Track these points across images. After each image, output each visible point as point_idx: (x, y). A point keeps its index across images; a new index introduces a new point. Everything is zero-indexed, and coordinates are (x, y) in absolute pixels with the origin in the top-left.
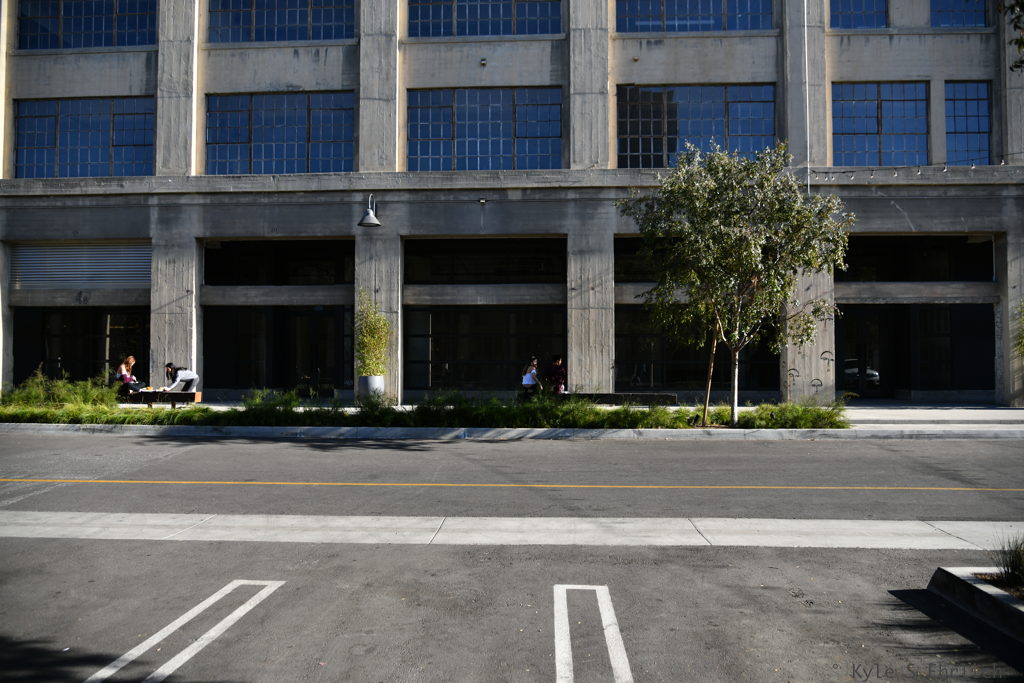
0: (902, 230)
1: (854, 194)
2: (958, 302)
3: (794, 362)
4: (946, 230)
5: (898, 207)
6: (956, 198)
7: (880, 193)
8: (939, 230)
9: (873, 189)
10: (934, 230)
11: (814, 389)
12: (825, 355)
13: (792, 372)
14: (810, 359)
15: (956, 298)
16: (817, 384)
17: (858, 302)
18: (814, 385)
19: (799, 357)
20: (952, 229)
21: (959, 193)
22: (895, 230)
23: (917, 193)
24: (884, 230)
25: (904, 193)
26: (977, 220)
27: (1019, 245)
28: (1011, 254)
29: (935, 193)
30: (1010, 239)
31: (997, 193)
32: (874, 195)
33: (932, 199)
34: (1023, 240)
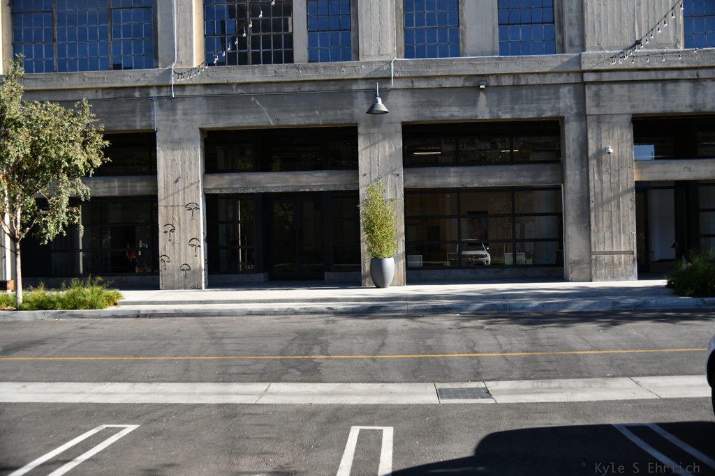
0: (262, 124)
1: (216, 92)
2: (321, 190)
3: (165, 249)
4: (302, 123)
5: (258, 103)
6: (309, 93)
7: (240, 91)
8: (295, 123)
9: (234, 86)
10: (291, 123)
11: (183, 273)
12: (192, 242)
13: (163, 258)
14: (180, 246)
15: (320, 186)
16: (186, 269)
17: (230, 191)
18: (183, 270)
19: (169, 244)
20: (307, 122)
21: (313, 88)
22: (255, 124)
23: (275, 89)
24: (245, 125)
25: (262, 90)
26: (331, 113)
27: (368, 135)
28: (362, 144)
29: (290, 89)
30: (361, 130)
31: (348, 87)
32: (235, 92)
33: (288, 94)
34: (373, 131)
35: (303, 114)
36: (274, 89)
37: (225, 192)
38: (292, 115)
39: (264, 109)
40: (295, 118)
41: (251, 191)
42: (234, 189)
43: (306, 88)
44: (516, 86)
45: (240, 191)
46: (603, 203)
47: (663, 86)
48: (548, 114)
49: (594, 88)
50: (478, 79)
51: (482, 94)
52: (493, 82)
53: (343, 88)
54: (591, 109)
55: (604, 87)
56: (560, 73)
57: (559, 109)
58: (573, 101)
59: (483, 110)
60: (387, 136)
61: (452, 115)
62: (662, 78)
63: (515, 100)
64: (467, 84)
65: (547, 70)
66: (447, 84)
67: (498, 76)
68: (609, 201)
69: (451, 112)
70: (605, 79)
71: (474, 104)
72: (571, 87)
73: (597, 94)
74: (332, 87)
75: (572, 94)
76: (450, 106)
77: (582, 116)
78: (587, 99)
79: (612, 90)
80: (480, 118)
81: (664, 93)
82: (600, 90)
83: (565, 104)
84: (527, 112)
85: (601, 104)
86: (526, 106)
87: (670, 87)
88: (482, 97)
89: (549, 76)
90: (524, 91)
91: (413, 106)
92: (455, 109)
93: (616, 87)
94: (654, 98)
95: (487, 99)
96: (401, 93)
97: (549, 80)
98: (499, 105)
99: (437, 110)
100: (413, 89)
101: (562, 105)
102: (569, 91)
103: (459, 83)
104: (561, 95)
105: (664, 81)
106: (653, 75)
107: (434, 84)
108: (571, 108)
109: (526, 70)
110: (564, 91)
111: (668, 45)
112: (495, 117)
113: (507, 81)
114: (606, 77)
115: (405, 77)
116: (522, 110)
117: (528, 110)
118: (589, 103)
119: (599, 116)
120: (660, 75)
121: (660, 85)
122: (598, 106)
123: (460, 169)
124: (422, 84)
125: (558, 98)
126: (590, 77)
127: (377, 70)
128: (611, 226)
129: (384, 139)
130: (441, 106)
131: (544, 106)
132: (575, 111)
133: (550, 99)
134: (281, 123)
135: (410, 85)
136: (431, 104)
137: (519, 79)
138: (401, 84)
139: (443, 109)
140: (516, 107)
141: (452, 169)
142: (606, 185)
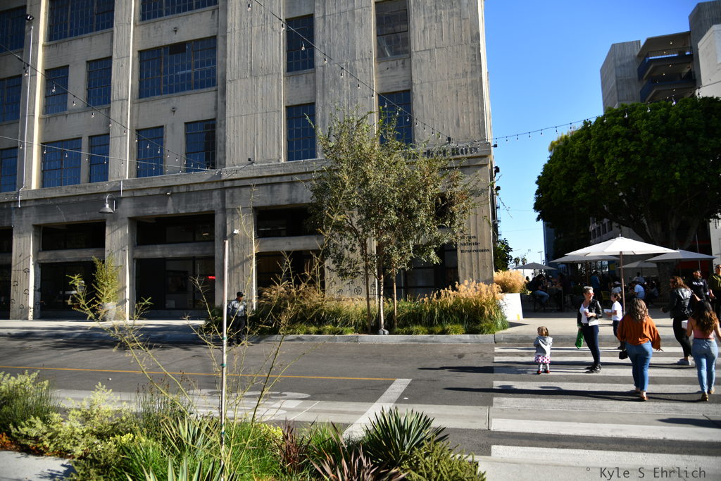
0: (60, 221)
3: (13, 296)
4: (80, 220)
5: (59, 209)
6: (83, 202)
9: (49, 200)
10: (74, 220)
11: (20, 310)
12: (25, 292)
13: (12, 301)
14: (20, 294)
16: (22, 308)
18: (20, 308)
19: (15, 292)
20: (82, 219)
21: (85, 199)
22: (57, 221)
24: (53, 222)
25: (61, 201)
26: (93, 213)
27: (111, 226)
28: (108, 231)
29: (73, 200)
30: (107, 223)
31: (101, 197)
32: (48, 203)
33: (73, 203)
34: (113, 223)
35: (80, 215)
36: (67, 200)
37: (47, 262)
38: (75, 216)
39: (62, 212)
40: (76, 218)
41: (58, 261)
42: (51, 260)
43: (81, 199)
44: (188, 192)
45: (54, 261)
46: (234, 267)
47: (271, 188)
48: (206, 209)
49: (230, 191)
50: (167, 189)
51: (170, 199)
52: (175, 190)
53: (98, 199)
54: (228, 206)
55: (236, 190)
56: (212, 182)
57: (212, 205)
58: (220, 200)
59: (170, 209)
60: (120, 227)
61: (154, 212)
62: (270, 182)
63: (187, 201)
64: (162, 192)
65: (203, 181)
66: (151, 193)
67: (178, 186)
68: (238, 266)
69: (154, 210)
70: (237, 185)
71: (166, 205)
72: (219, 191)
73: (232, 195)
74: (94, 198)
75: (220, 195)
76: (153, 206)
77: (224, 210)
78: (226, 199)
79: (241, 192)
80: (168, 213)
81: (272, 192)
82: (233, 192)
83: (216, 201)
84: (194, 208)
85: (235, 201)
86: (193, 205)
87: (276, 188)
88: (170, 200)
89: (206, 184)
90: (193, 195)
91: (134, 208)
92: (156, 208)
93: (243, 190)
94: (266, 196)
95: (173, 201)
96: (128, 199)
97: (207, 187)
98: (179, 205)
99: (146, 209)
100: (134, 197)
101: (213, 203)
102: (218, 194)
103: (157, 192)
104: (214, 197)
105: (272, 184)
106: (264, 181)
107: (144, 193)
108: (219, 205)
109: (192, 182)
110: (215, 193)
111: (274, 160)
112: (177, 212)
113: (183, 189)
114: (237, 183)
115: (128, 190)
116: (191, 207)
117: (195, 207)
118: (227, 201)
119: (233, 209)
120: (269, 181)
121: (269, 187)
122: (232, 203)
123: (162, 246)
124: (138, 194)
125: (212, 199)
126: (228, 184)
127: (114, 186)
128: (238, 283)
129: (119, 228)
130: (148, 207)
131: (204, 205)
132: (221, 207)
133: (207, 199)
134: (70, 220)
135: (132, 195)
136: (143, 206)
137: (190, 188)
138: (127, 194)
139: (150, 208)
140: (188, 205)
141: (159, 246)
142: (236, 255)
